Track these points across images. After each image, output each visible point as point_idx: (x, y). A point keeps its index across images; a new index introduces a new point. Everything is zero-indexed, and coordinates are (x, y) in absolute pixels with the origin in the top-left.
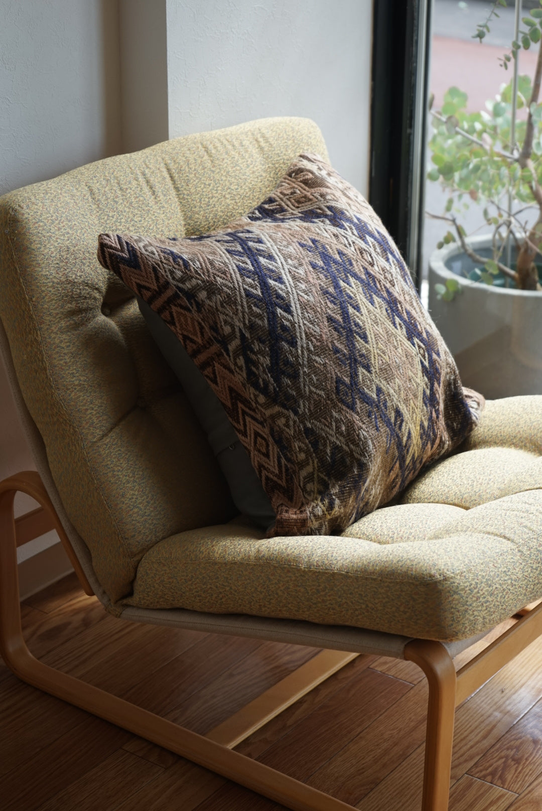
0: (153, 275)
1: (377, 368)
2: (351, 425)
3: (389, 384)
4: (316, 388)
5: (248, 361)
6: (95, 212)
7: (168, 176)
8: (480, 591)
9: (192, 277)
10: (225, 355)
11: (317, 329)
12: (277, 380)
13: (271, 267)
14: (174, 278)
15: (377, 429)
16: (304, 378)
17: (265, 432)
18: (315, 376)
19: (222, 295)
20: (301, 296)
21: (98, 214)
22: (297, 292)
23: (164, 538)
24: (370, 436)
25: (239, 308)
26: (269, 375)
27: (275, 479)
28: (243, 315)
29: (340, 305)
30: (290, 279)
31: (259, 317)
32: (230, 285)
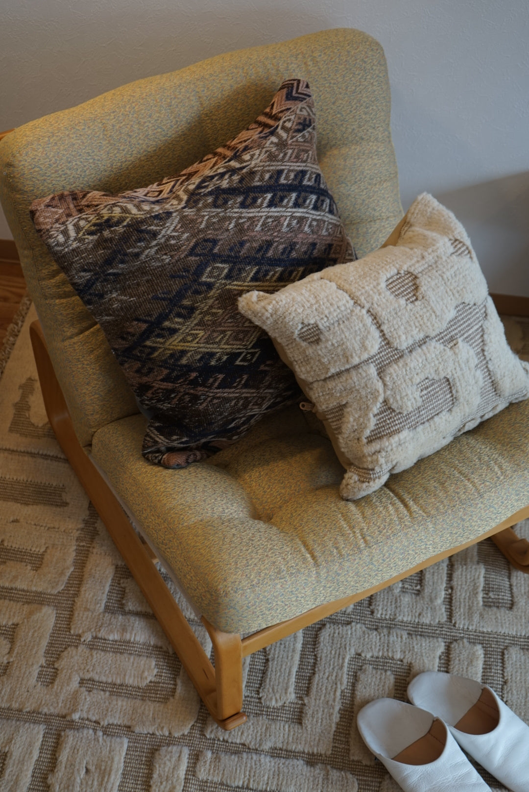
3: (216, 300)
4: (207, 221)
5: (222, 174)
10: (225, 161)
12: (210, 194)
16: (214, 212)
18: (217, 221)
20: (285, 219)
22: (288, 216)
26: (213, 188)
28: (261, 167)
29: (282, 259)
30: (299, 215)
31: (262, 179)
32: (287, 158)
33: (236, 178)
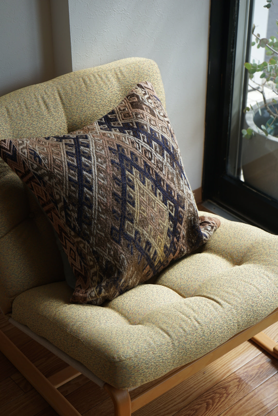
0: (23, 166)
1: (138, 220)
2: (116, 251)
3: (144, 229)
4: (100, 231)
5: (67, 214)
6: (9, 122)
7: (59, 97)
8: (140, 367)
9: (42, 168)
10: (56, 209)
11: (105, 200)
12: (80, 225)
13: (87, 163)
14: (33, 168)
15: (132, 253)
16: (94, 226)
17: (74, 248)
18: (100, 225)
19: (56, 179)
20: (100, 181)
21: (10, 123)
22: (98, 179)
23: (28, 289)
24: (126, 258)
25: (64, 187)
26: (76, 222)
27: (79, 271)
28: (66, 191)
29: (122, 186)
30: (96, 171)
31: (74, 192)
32: (61, 174)
33: (71, 207)
